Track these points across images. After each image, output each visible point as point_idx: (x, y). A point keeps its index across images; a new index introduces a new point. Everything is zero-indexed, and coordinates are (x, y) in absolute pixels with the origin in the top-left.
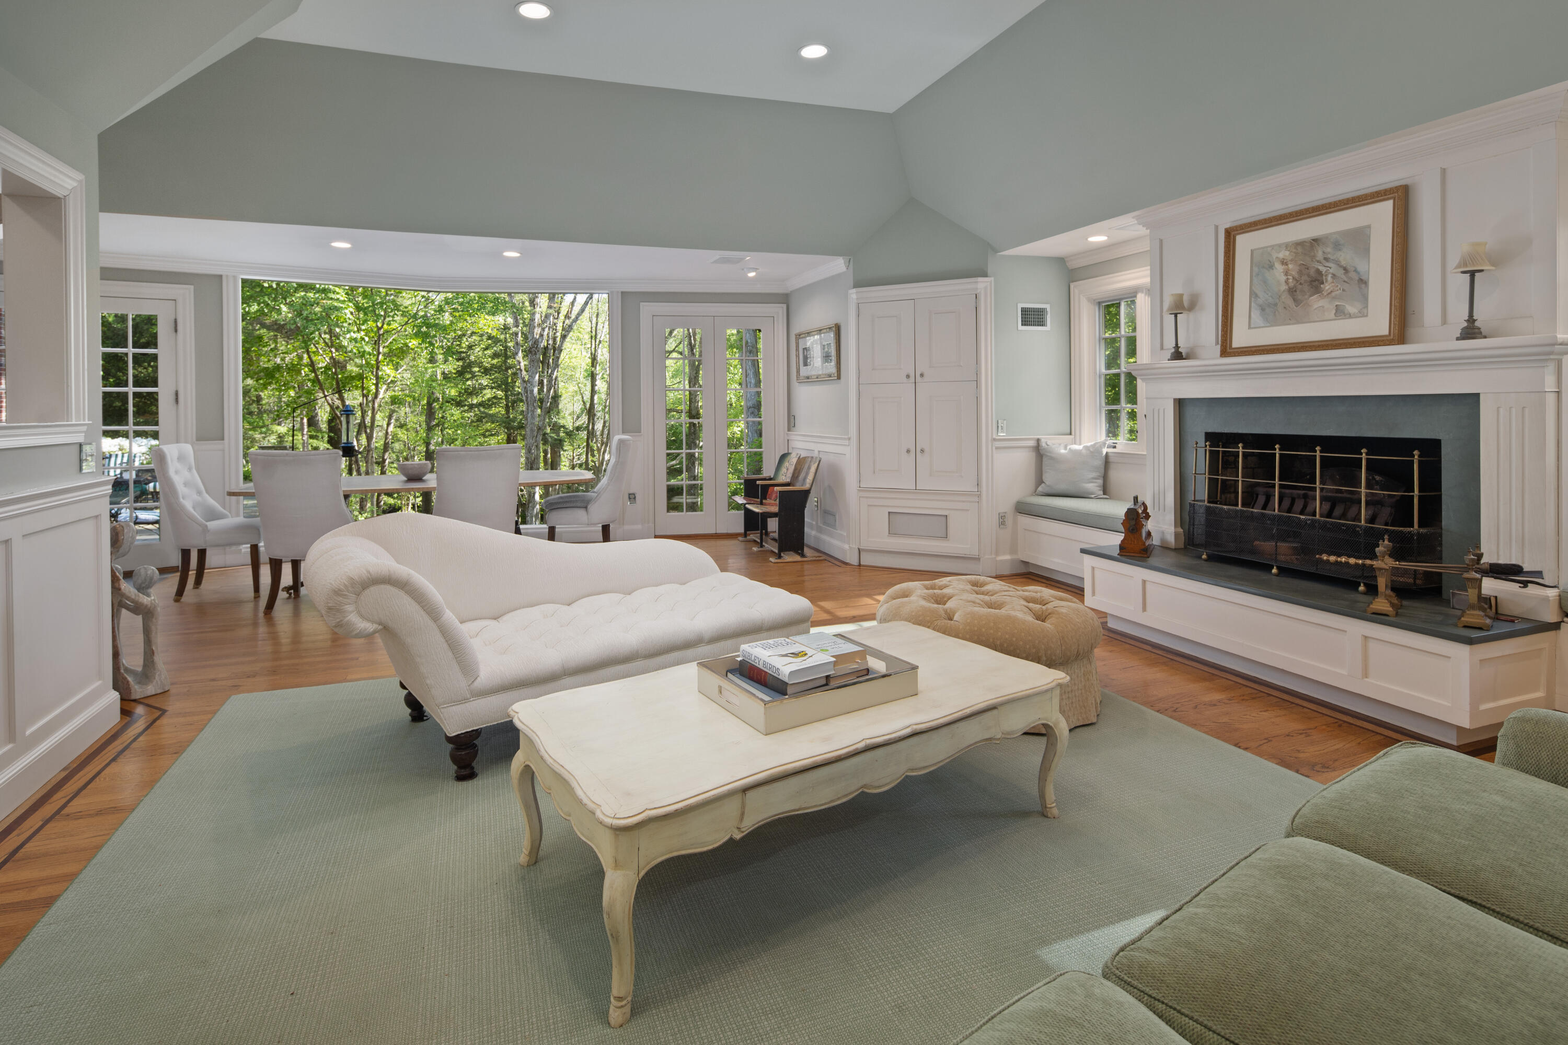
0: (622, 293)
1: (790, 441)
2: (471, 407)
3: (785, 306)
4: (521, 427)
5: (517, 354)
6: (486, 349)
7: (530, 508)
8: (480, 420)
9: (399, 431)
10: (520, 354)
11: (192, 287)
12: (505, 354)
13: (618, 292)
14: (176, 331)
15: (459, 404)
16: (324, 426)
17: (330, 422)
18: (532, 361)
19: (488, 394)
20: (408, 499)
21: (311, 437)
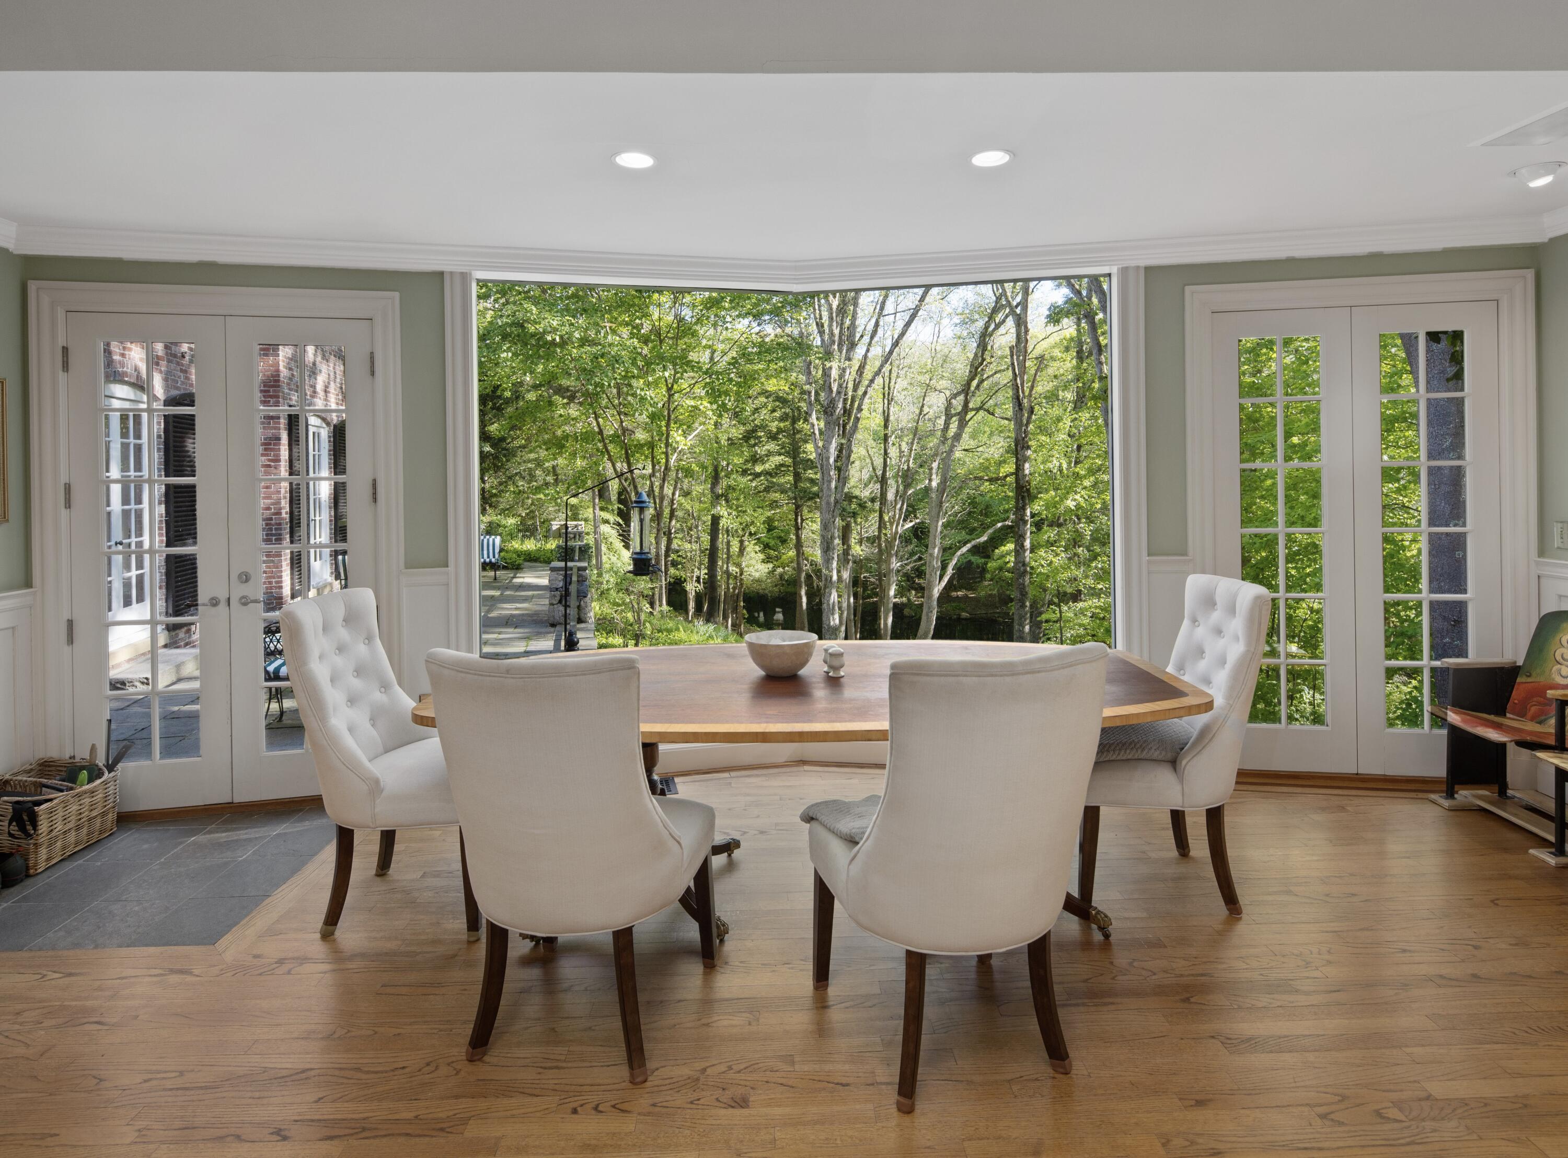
0: (1148, 269)
1: (1542, 580)
2: (758, 475)
3: (1530, 274)
4: (814, 496)
5: (810, 415)
6: (773, 411)
7: (827, 594)
8: (767, 490)
9: (683, 500)
10: (814, 416)
11: (396, 295)
12: (795, 417)
13: (1138, 267)
14: (373, 373)
15: (744, 472)
16: (614, 498)
17: (620, 494)
18: (827, 423)
19: (778, 459)
20: (693, 572)
21: (602, 509)
